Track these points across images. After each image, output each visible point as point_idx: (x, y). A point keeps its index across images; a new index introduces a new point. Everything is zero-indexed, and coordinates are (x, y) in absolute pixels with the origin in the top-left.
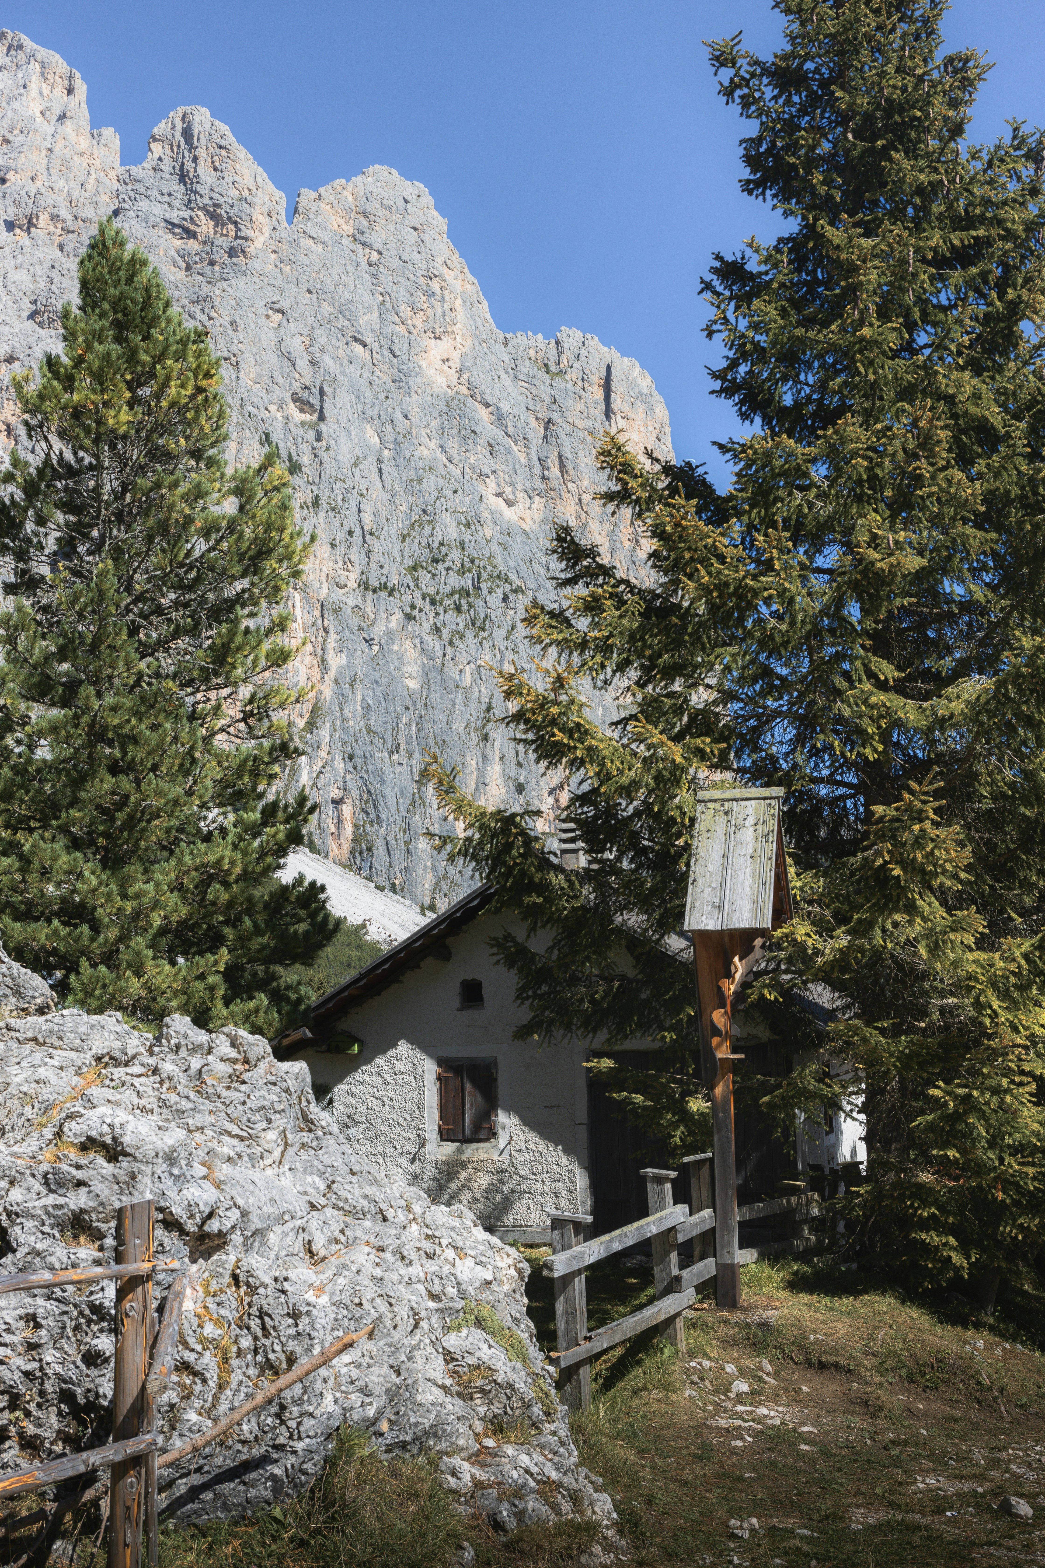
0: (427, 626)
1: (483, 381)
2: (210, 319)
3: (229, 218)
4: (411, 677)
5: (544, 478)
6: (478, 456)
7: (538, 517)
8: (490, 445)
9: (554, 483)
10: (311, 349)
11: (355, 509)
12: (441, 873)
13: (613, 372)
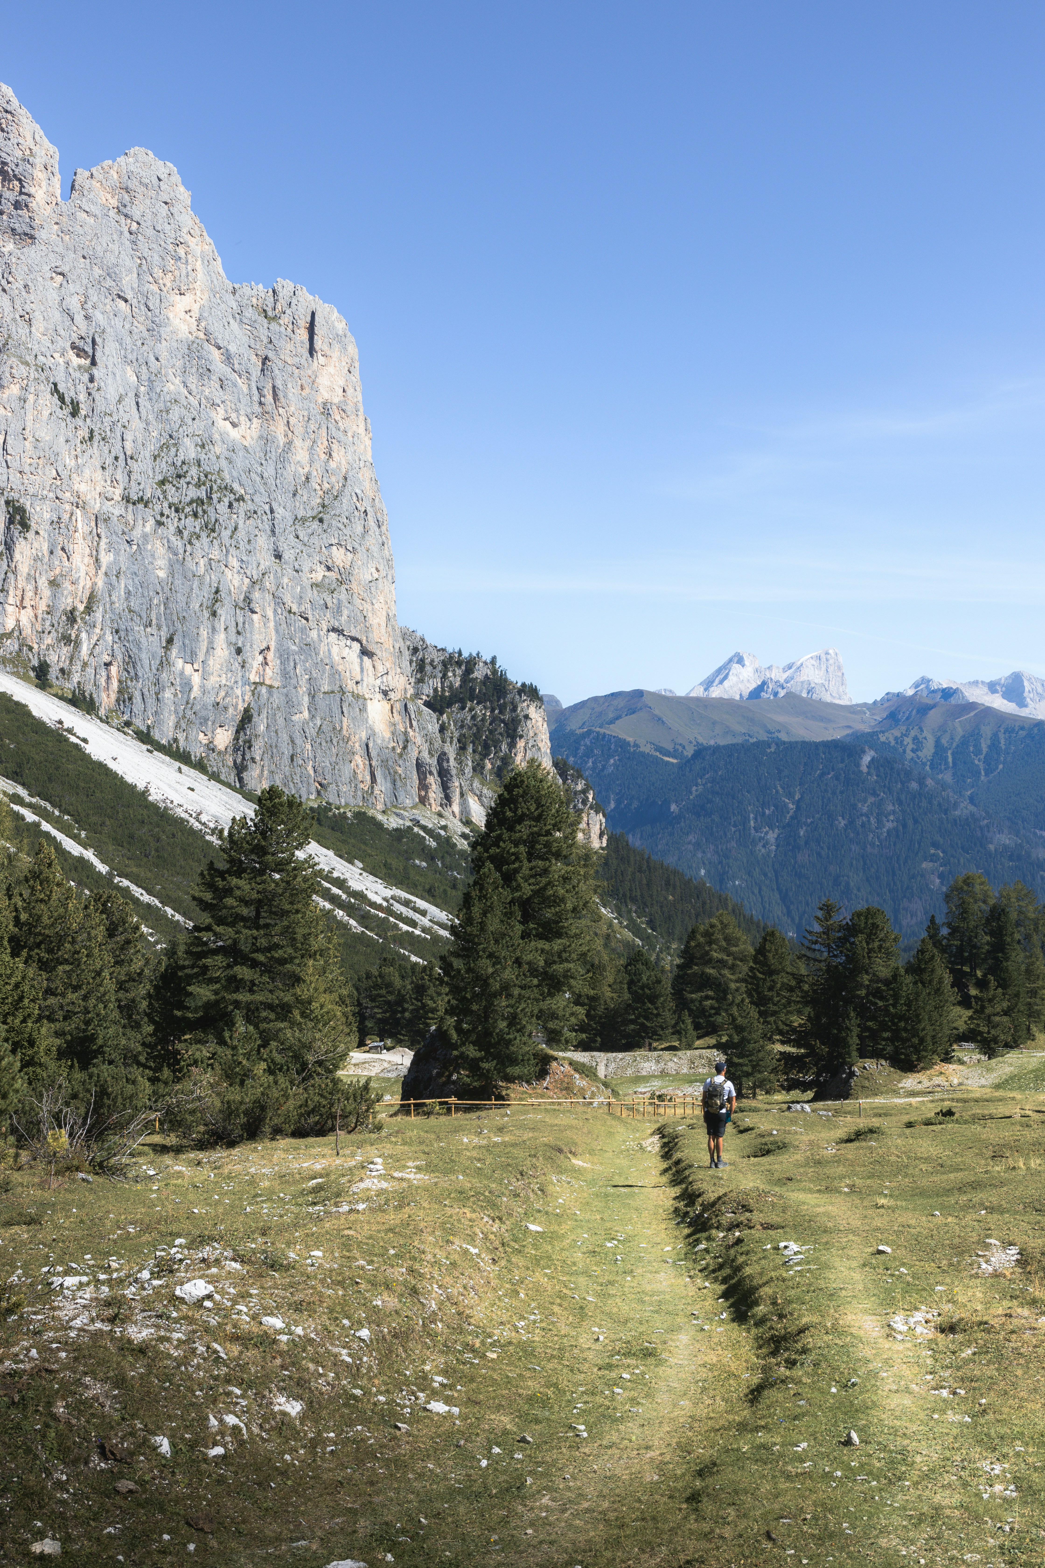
0: (172, 529)
1: (216, 329)
2: (9, 283)
3: (15, 176)
4: (160, 568)
5: (261, 403)
6: (211, 389)
7: (255, 436)
8: (221, 380)
9: (269, 408)
10: (85, 306)
11: (120, 438)
12: (181, 715)
13: (317, 318)
